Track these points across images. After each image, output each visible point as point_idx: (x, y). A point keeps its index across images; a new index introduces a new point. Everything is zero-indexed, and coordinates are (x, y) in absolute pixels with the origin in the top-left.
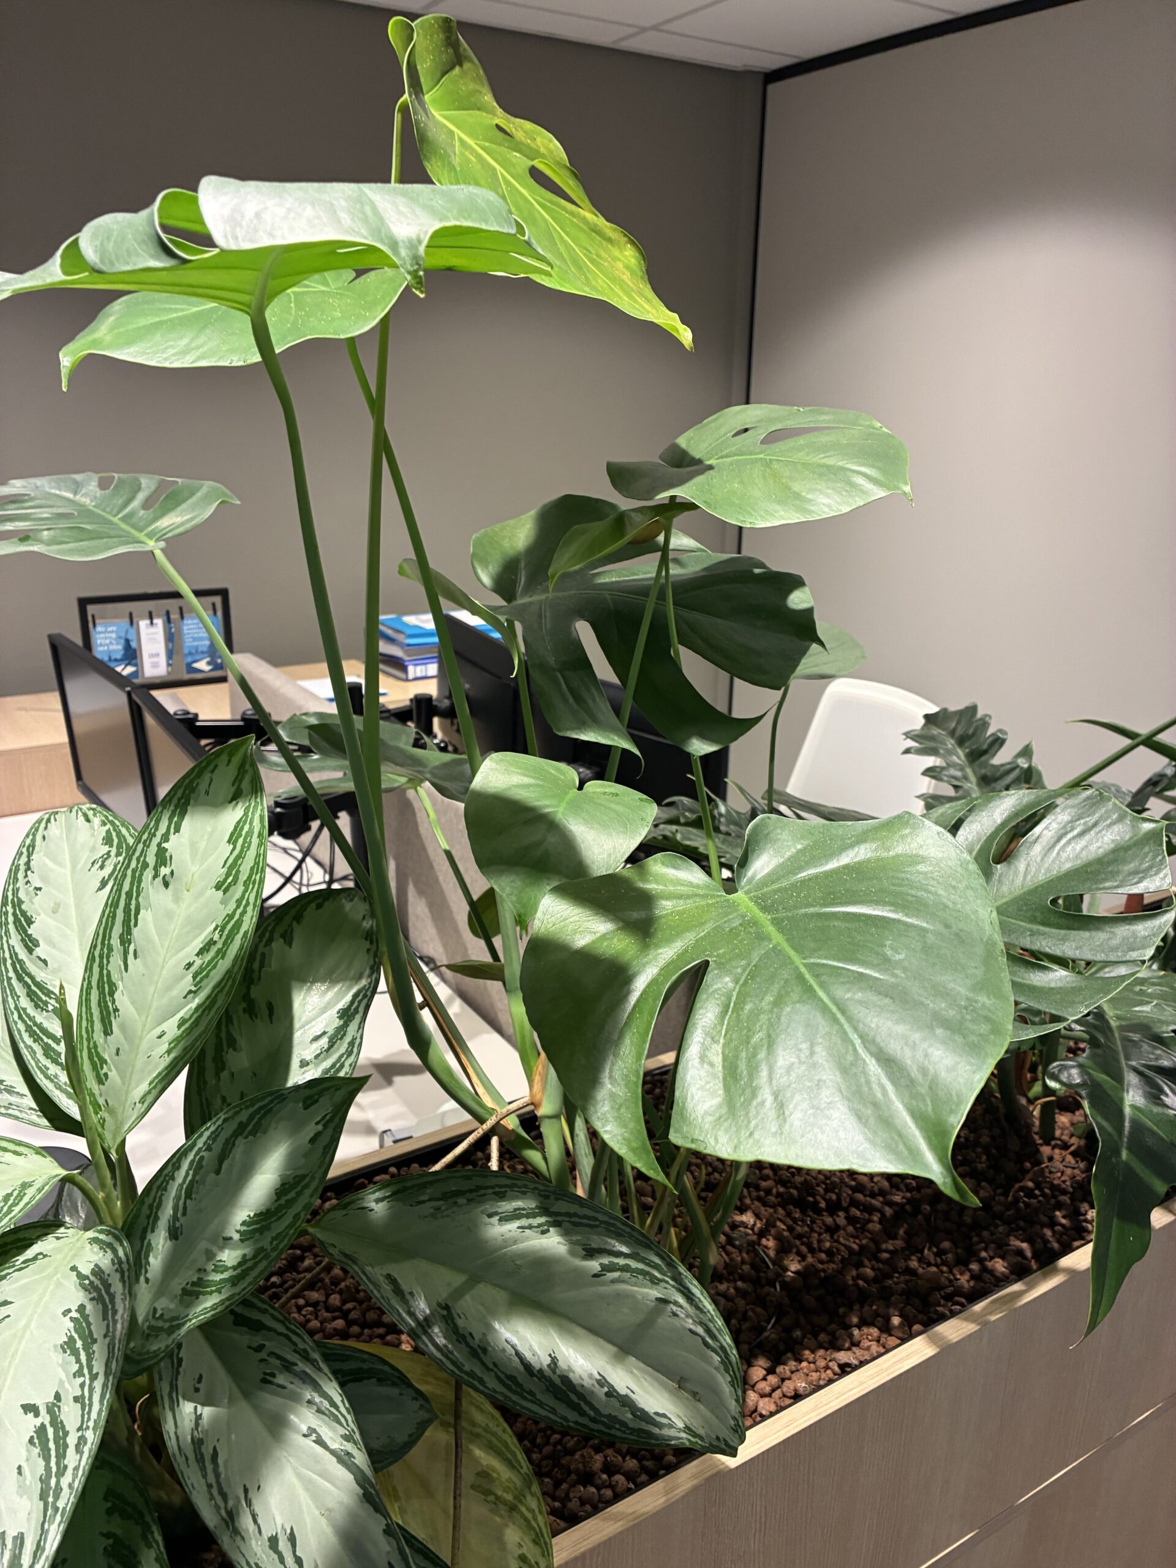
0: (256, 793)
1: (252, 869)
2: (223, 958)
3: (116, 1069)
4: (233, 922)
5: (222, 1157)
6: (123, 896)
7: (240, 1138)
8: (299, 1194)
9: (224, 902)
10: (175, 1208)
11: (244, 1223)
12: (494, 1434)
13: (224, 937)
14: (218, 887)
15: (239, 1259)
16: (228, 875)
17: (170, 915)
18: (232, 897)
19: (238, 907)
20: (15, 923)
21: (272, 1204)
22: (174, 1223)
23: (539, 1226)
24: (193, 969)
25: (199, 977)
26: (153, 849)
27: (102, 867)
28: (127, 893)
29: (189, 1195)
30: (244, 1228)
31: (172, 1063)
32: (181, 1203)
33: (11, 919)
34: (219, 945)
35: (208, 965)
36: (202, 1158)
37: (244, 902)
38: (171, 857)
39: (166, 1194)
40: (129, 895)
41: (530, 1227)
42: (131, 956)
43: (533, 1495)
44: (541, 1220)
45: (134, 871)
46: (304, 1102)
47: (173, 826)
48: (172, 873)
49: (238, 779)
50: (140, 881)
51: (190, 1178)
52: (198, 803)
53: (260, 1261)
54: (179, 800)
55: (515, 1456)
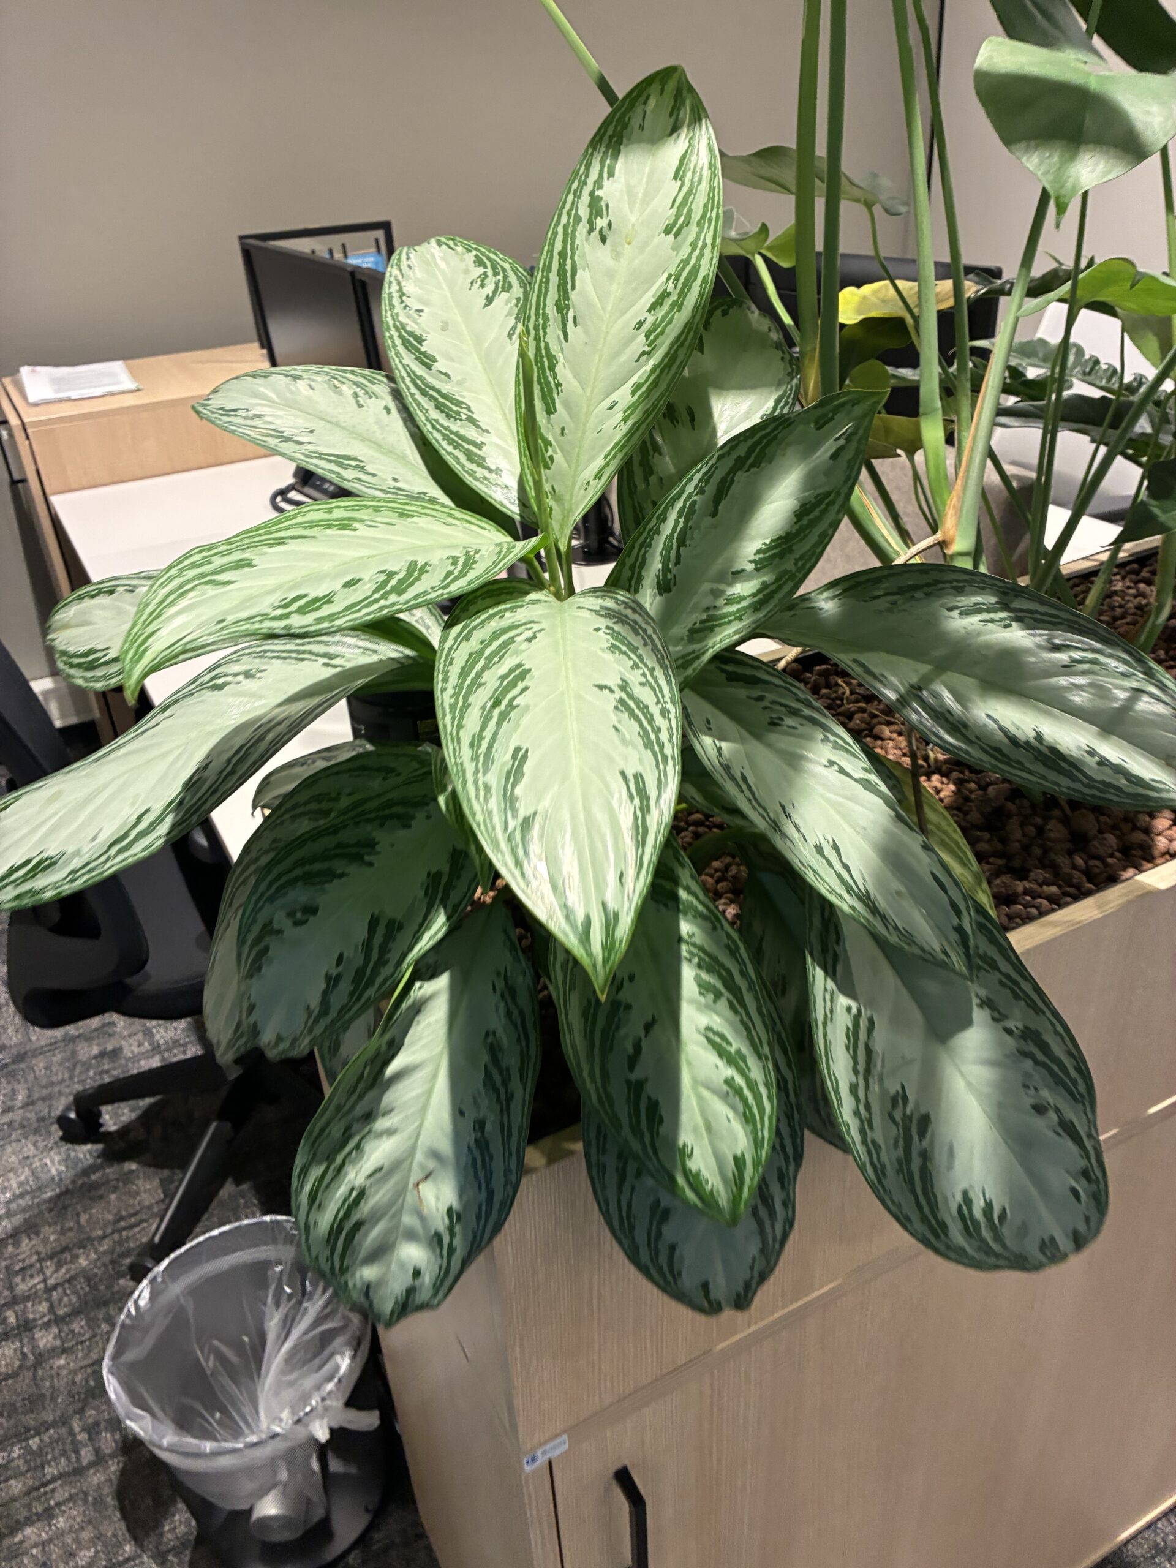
0: (700, 120)
1: (706, 206)
2: (679, 310)
3: (562, 451)
4: (688, 268)
5: (718, 499)
6: (556, 257)
7: (739, 473)
8: (823, 512)
9: (676, 248)
10: (665, 562)
11: (758, 552)
12: (945, 832)
13: (679, 286)
14: (667, 231)
15: (759, 587)
16: (678, 216)
17: (610, 275)
18: (684, 240)
19: (693, 250)
20: (403, 344)
21: (792, 526)
22: (665, 575)
23: (1001, 620)
24: (646, 327)
25: (653, 336)
26: (585, 199)
27: (482, 286)
28: (560, 254)
29: (682, 542)
30: (758, 557)
31: (631, 429)
32: (673, 553)
33: (398, 342)
34: (674, 297)
35: (662, 321)
36: (694, 502)
37: (700, 244)
38: (607, 206)
39: (651, 551)
40: (562, 255)
41: (992, 621)
42: (570, 324)
43: (983, 891)
44: (1003, 615)
45: (565, 228)
46: (816, 422)
47: (606, 170)
48: (610, 225)
49: (675, 109)
50: (573, 237)
51: (681, 525)
52: (630, 141)
53: (785, 583)
54: (611, 138)
55: (965, 853)
